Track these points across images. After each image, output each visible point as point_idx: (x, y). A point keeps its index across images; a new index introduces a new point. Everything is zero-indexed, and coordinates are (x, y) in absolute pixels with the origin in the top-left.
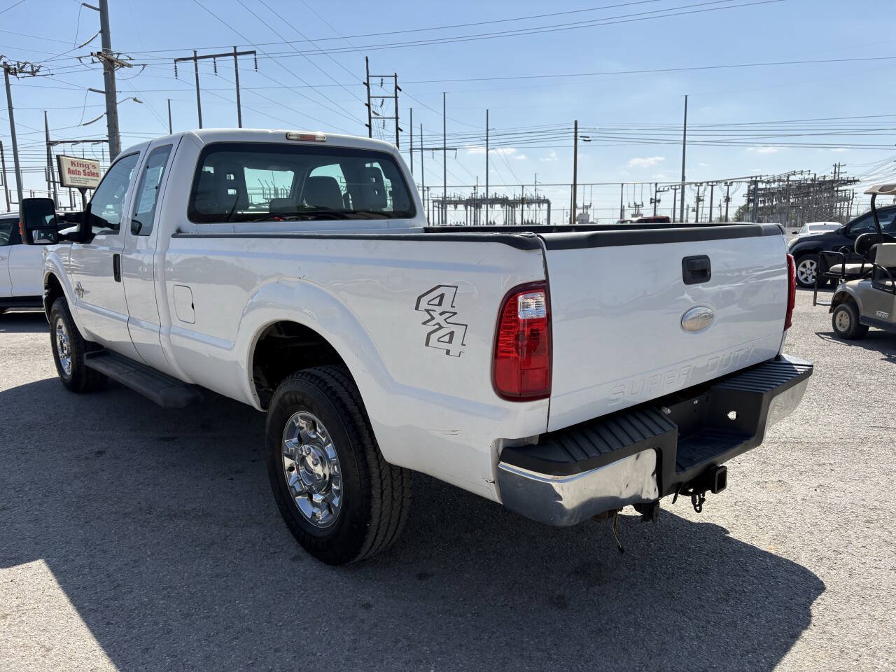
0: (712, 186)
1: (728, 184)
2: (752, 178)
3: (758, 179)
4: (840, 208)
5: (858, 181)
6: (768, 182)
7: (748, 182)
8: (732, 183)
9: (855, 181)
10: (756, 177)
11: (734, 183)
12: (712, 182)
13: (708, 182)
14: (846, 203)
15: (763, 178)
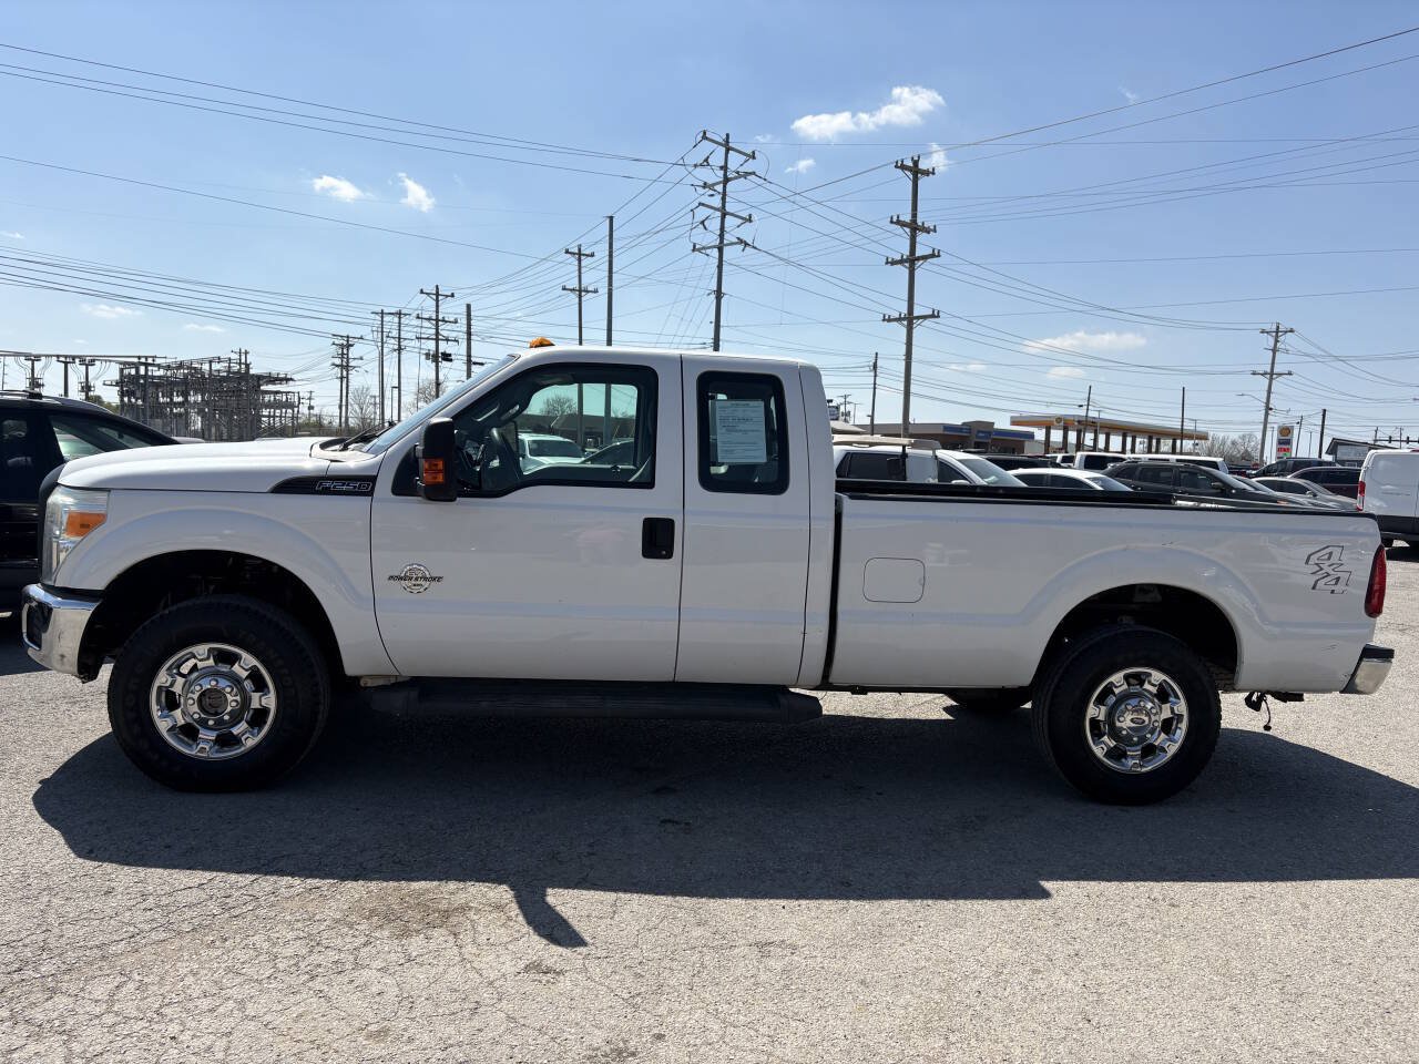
0: (66, 363)
1: (88, 362)
2: (139, 358)
3: (150, 361)
4: (281, 417)
5: (291, 379)
6: (168, 367)
7: (121, 363)
8: (94, 360)
9: (287, 380)
10: (146, 358)
11: (96, 362)
12: (66, 357)
13: (58, 356)
14: (290, 411)
15: (158, 361)
